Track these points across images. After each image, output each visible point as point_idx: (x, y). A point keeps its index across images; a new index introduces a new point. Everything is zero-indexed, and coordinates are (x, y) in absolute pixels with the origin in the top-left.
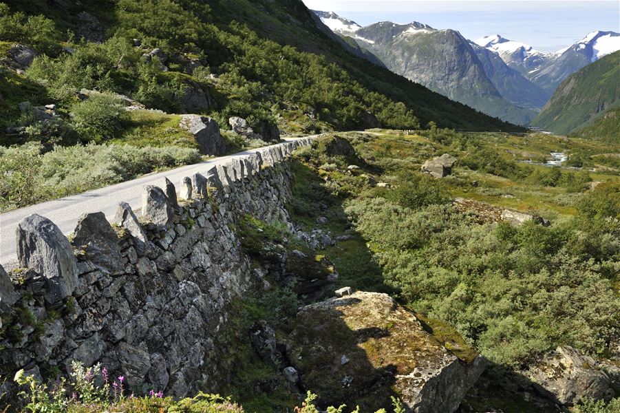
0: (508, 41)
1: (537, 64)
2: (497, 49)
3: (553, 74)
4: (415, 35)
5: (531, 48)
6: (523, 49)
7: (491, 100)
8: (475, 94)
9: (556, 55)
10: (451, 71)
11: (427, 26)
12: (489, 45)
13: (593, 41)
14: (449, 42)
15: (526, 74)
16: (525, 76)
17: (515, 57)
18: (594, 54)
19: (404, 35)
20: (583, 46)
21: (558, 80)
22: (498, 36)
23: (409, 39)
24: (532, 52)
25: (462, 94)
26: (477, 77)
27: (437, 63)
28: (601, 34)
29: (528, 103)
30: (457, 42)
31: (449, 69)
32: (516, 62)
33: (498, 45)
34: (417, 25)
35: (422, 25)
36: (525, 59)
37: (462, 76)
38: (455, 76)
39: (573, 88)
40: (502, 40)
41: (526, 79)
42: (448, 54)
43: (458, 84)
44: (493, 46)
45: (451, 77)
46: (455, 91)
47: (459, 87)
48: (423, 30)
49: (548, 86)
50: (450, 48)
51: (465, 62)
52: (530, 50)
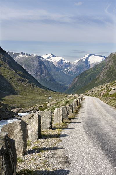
0: (56, 56)
1: (68, 66)
2: (52, 59)
3: (74, 71)
4: (22, 58)
5: (65, 60)
6: (62, 60)
7: (52, 83)
8: (47, 81)
9: (75, 63)
10: (37, 72)
11: (26, 54)
12: (48, 58)
13: (88, 58)
14: (36, 61)
15: (64, 70)
16: (64, 71)
17: (59, 63)
18: (88, 63)
19: (18, 57)
20: (84, 60)
21: (76, 73)
22: (52, 54)
23: (20, 59)
24: (66, 61)
25: (42, 81)
26: (47, 74)
27: (32, 69)
28: (90, 55)
29: (65, 83)
30: (39, 61)
31: (37, 71)
32: (60, 65)
33: (52, 58)
34: (22, 53)
35: (24, 53)
36: (63, 64)
37: (41, 74)
38: (39, 74)
39: (77, 80)
40: (53, 56)
41: (63, 73)
42: (36, 66)
43: (40, 77)
44: (50, 58)
45: (38, 74)
46: (39, 79)
47: (41, 78)
48: (25, 56)
49: (72, 76)
50: (36, 63)
51: (42, 68)
52: (64, 60)
